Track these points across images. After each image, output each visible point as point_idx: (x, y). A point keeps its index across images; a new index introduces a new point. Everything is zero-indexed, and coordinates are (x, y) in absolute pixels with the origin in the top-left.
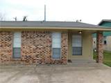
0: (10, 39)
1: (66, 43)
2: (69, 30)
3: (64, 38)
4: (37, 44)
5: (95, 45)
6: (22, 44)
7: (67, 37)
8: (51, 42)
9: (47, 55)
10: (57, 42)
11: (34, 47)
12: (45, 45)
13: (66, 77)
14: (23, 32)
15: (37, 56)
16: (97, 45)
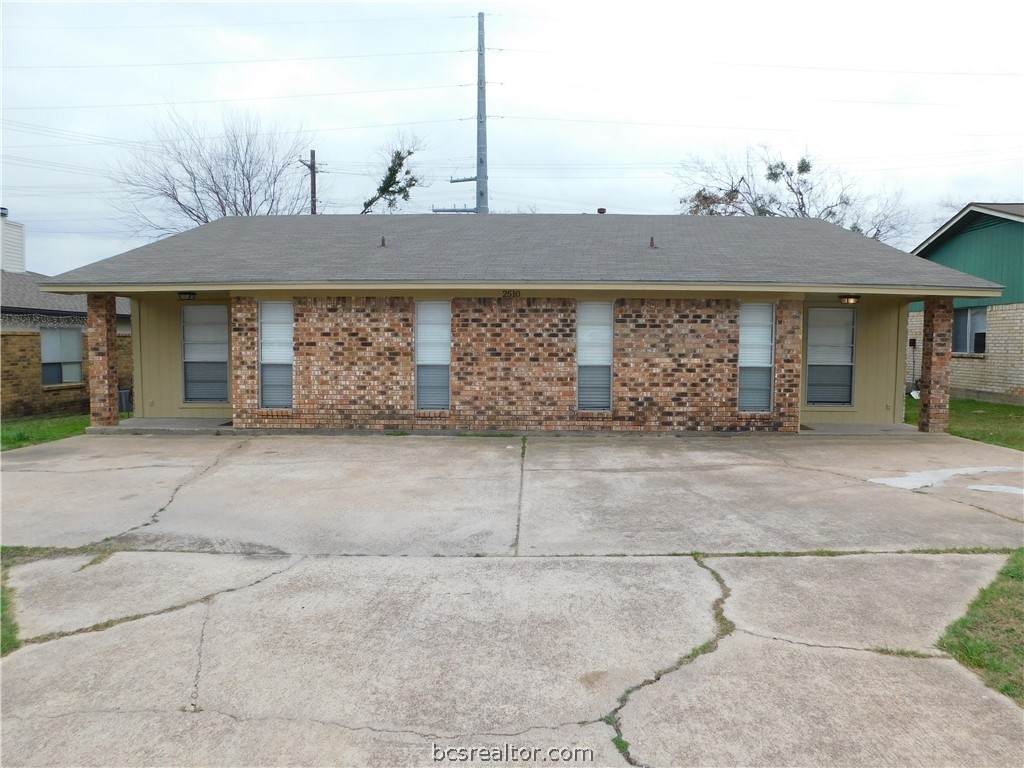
0: (568, 330)
1: (793, 345)
2: (807, 294)
3: (788, 323)
4: (679, 348)
5: (913, 360)
6: (619, 352)
7: (800, 323)
8: (735, 341)
9: (718, 395)
10: (755, 345)
11: (666, 362)
12: (711, 356)
13: (821, 453)
14: (621, 302)
15: (678, 399)
16: (927, 354)
